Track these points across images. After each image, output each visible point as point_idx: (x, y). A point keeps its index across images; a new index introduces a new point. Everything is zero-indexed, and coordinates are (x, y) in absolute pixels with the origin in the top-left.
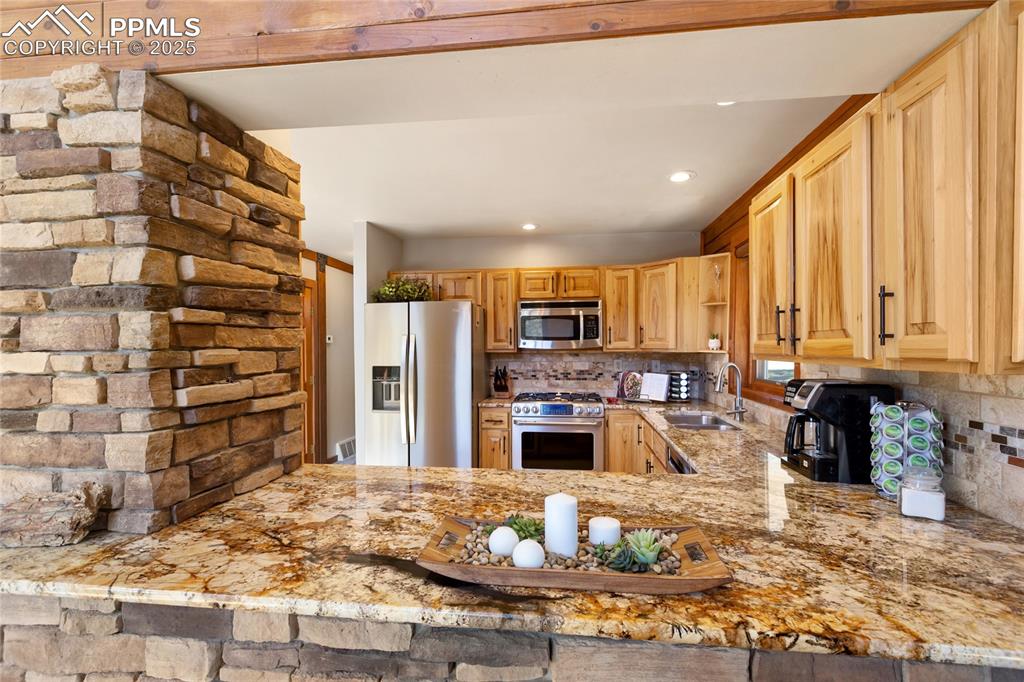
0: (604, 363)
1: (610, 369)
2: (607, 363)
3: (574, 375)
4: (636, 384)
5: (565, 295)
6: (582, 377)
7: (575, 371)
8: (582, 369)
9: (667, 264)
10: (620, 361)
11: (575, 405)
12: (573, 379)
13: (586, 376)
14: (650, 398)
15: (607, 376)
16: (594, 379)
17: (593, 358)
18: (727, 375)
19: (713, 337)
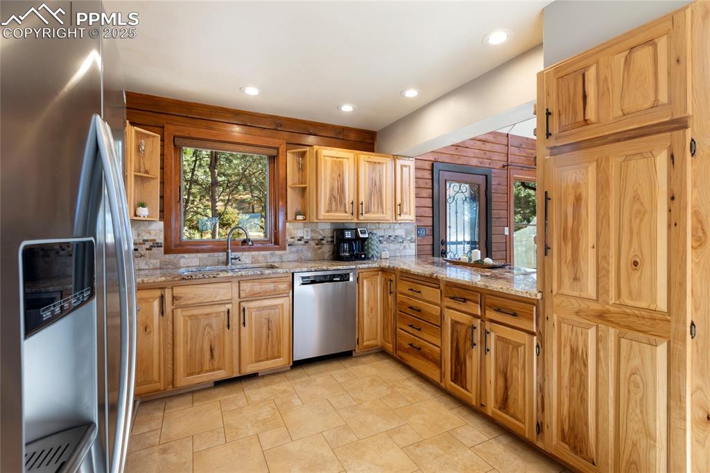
18: (160, 239)
19: (143, 205)
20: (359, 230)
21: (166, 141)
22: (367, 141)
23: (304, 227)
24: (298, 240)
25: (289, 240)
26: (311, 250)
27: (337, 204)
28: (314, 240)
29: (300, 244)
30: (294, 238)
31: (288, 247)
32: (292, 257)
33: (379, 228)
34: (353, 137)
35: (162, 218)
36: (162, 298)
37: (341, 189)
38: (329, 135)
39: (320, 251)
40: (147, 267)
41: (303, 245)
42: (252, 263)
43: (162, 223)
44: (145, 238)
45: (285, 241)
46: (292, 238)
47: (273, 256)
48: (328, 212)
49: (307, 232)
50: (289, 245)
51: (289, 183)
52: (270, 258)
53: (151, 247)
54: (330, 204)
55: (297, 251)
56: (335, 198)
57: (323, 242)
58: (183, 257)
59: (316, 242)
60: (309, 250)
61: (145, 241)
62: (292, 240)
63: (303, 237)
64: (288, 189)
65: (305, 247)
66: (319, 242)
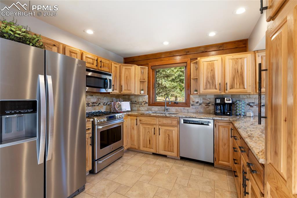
0: (101, 99)
1: (103, 101)
2: (102, 99)
3: (91, 104)
4: (120, 106)
5: (100, 69)
6: (94, 105)
7: (91, 102)
8: (94, 101)
9: (132, 66)
10: (105, 98)
11: (116, 115)
12: (91, 106)
13: (95, 104)
14: (127, 110)
15: (102, 104)
16: (98, 106)
17: (97, 97)
18: (147, 101)
19: (142, 90)
20: (226, 98)
21: (149, 68)
22: (241, 46)
23: (199, 97)
24: (196, 103)
25: (192, 103)
26: (203, 108)
27: (210, 85)
28: (204, 103)
29: (197, 105)
30: (194, 102)
31: (191, 106)
32: (194, 111)
33: (250, 98)
34: (230, 46)
35: (148, 94)
36: (137, 119)
37: (213, 77)
38: (214, 50)
39: (208, 109)
40: (144, 110)
41: (199, 105)
42: (176, 112)
43: (148, 95)
44: (144, 100)
45: (190, 103)
46: (193, 102)
47: (184, 110)
48: (205, 89)
49: (200, 99)
50: (191, 105)
51: (192, 77)
52: (183, 110)
53: (145, 103)
54: (206, 85)
55: (196, 108)
56: (209, 82)
57: (209, 104)
58: (153, 107)
59: (206, 104)
60: (201, 108)
61: (143, 101)
62: (193, 103)
63: (198, 102)
64: (191, 80)
65: (200, 106)
66: (208, 104)
